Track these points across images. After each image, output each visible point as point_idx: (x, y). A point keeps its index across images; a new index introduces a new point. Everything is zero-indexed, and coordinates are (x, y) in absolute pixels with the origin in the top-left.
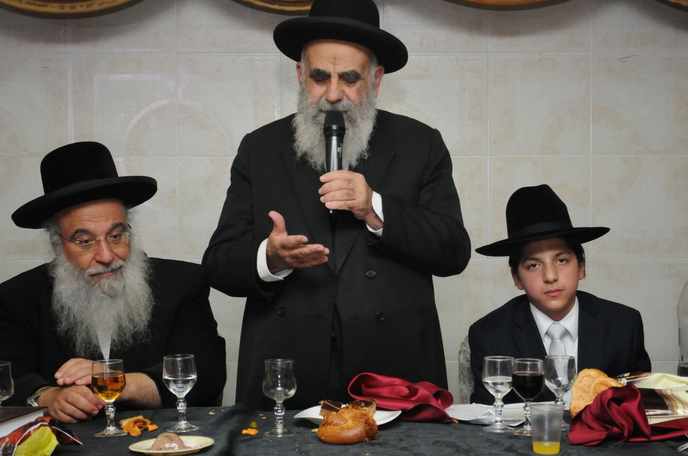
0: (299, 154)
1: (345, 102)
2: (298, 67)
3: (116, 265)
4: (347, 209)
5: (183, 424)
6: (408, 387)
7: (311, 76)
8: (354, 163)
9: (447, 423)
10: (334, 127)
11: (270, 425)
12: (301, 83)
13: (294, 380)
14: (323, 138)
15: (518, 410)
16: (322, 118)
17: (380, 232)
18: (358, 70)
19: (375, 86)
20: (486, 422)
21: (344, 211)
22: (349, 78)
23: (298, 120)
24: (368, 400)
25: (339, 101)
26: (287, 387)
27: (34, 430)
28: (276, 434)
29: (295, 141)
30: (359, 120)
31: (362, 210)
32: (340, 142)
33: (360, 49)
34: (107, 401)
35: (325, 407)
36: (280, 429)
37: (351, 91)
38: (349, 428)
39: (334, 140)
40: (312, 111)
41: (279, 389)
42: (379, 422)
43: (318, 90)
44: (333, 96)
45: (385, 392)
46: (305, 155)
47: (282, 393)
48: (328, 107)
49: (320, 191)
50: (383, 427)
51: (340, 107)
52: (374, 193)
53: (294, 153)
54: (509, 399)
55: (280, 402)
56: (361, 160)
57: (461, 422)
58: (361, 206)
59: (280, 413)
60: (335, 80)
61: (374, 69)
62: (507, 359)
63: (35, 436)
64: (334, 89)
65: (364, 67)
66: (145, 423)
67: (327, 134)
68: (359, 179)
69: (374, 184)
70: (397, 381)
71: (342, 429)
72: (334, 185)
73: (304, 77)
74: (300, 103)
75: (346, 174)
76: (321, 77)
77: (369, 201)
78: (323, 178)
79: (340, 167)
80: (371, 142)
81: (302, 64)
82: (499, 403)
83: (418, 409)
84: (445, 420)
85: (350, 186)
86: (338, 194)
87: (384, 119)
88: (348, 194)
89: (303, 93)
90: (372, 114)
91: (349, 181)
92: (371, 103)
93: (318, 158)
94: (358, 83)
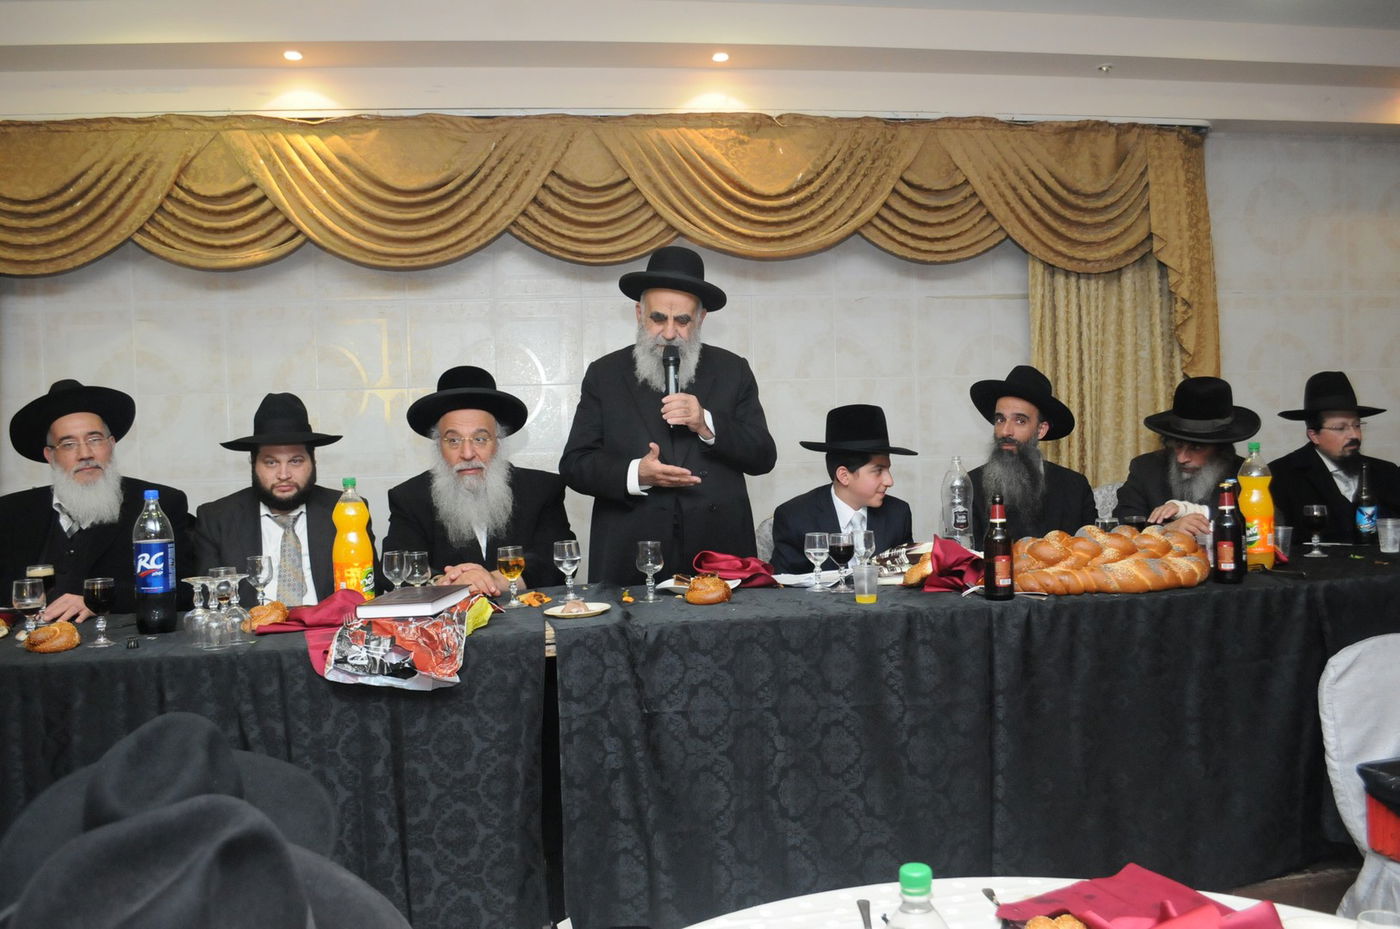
0: (640, 381)
1: (678, 339)
2: (637, 306)
3: (476, 463)
4: (684, 423)
5: (571, 596)
6: (742, 562)
7: (651, 317)
8: (685, 387)
9: (777, 587)
10: (671, 359)
11: (643, 595)
12: (640, 321)
13: (661, 557)
14: (663, 367)
15: (834, 576)
16: (660, 352)
17: (712, 441)
18: (689, 314)
19: (700, 323)
20: (806, 585)
21: (682, 425)
22: (682, 320)
23: (637, 351)
24: (712, 572)
25: (673, 339)
26: (656, 562)
27: (476, 601)
28: (648, 600)
29: (635, 369)
30: (688, 353)
31: (696, 424)
32: (676, 371)
33: (691, 297)
34: (510, 580)
35: (678, 579)
36: (651, 597)
37: (683, 330)
38: (712, 592)
39: (672, 369)
40: (650, 344)
41: (650, 564)
42: (732, 587)
43: (657, 328)
44: (669, 335)
45: (723, 565)
46: (646, 380)
47: (653, 568)
48: (664, 343)
49: (662, 410)
50: (734, 590)
51: (674, 343)
52: (705, 411)
53: (637, 379)
54: (826, 566)
55: (650, 575)
56: (690, 384)
57: (785, 586)
58: (695, 421)
59: (650, 583)
60: (671, 322)
61: (701, 310)
62: (823, 534)
63: (477, 605)
64: (670, 329)
65: (694, 311)
66: (541, 597)
67: (666, 363)
68: (693, 400)
69: (704, 404)
70: (730, 557)
71: (707, 593)
72: (674, 405)
73: (643, 317)
74: (639, 336)
75: (683, 396)
76: (660, 318)
77: (702, 416)
78: (664, 400)
79: (677, 391)
80: (698, 370)
81: (642, 306)
82: (817, 569)
83: (751, 578)
84: (774, 585)
85: (687, 405)
86: (677, 412)
87: (707, 352)
88: (685, 412)
89: (642, 328)
90: (697, 348)
91: (686, 401)
92: (697, 338)
93: (657, 382)
94: (689, 324)
